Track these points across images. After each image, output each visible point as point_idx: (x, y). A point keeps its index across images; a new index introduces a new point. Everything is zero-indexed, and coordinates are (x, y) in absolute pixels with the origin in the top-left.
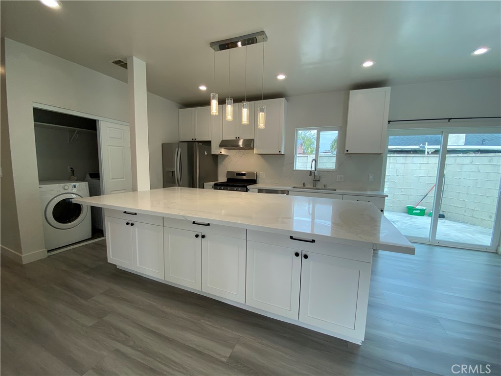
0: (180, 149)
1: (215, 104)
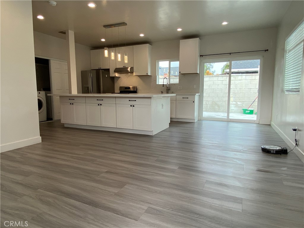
0: (91, 74)
1: (106, 52)
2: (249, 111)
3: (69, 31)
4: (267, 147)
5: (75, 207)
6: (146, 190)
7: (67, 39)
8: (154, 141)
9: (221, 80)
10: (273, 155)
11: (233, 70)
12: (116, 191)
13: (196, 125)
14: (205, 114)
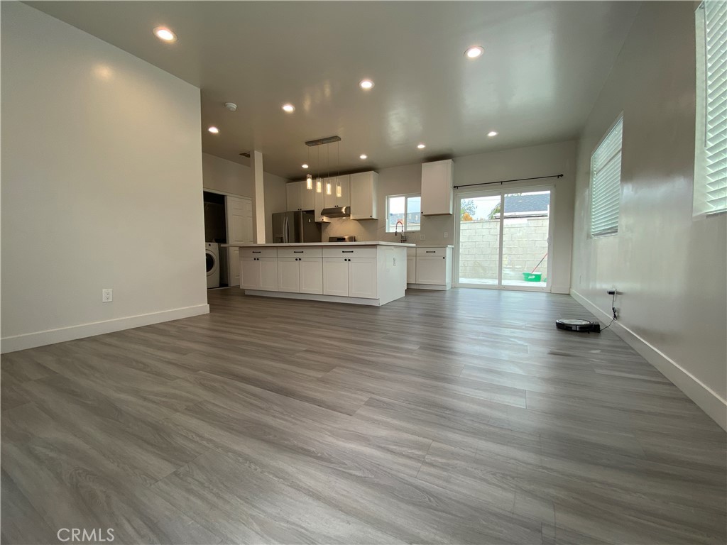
0: (287, 218)
1: (309, 181)
2: (534, 277)
3: (255, 152)
4: (566, 321)
5: (254, 395)
6: (366, 375)
7: (251, 165)
8: (380, 313)
9: (487, 227)
10: (575, 333)
11: (505, 214)
12: (320, 375)
13: (448, 294)
14: (462, 280)
